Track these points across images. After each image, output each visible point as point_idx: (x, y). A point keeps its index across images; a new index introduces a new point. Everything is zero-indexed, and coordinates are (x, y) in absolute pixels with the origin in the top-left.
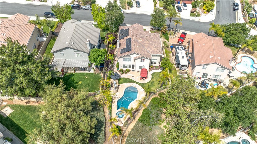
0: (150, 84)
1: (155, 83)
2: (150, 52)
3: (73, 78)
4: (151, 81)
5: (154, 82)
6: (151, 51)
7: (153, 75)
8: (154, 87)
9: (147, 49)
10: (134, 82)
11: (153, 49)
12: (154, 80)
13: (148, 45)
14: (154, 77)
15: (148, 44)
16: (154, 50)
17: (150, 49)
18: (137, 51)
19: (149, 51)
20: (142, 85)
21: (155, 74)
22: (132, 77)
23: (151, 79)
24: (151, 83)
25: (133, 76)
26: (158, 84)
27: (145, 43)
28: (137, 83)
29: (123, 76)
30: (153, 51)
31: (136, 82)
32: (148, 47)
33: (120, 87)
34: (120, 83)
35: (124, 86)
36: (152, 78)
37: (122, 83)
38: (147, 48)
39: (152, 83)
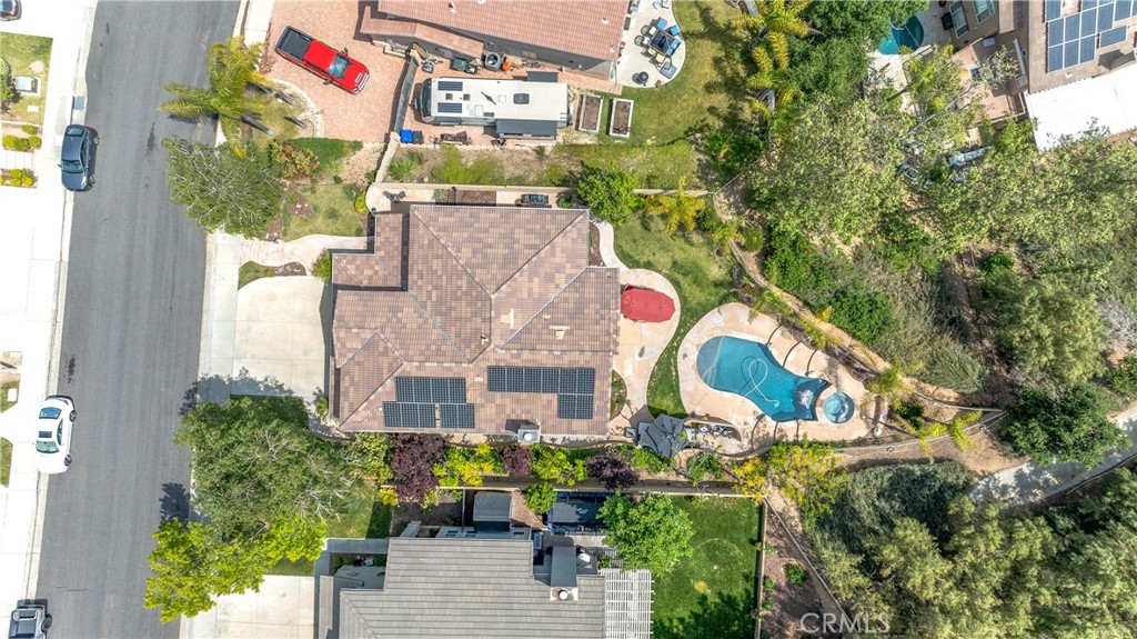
0: (685, 282)
1: (679, 256)
2: (573, 271)
3: (675, 622)
4: (666, 276)
5: (675, 263)
6: (568, 265)
7: (632, 263)
8: (703, 264)
9: (557, 286)
10: (672, 350)
11: (559, 258)
12: (664, 260)
13: (536, 280)
14: (644, 259)
15: (531, 280)
16: (563, 251)
17: (560, 269)
18: (594, 338)
19: (569, 276)
20: (692, 315)
21: (626, 248)
22: (644, 358)
23: (654, 273)
24: (679, 277)
25: (641, 354)
26: (687, 246)
27: (525, 295)
28: (680, 334)
29: (638, 398)
30: (571, 258)
31: (672, 341)
32: (549, 278)
33: (699, 411)
34: (680, 411)
35: (696, 394)
36: (649, 266)
37: (680, 401)
38: (553, 285)
39: (680, 272)
